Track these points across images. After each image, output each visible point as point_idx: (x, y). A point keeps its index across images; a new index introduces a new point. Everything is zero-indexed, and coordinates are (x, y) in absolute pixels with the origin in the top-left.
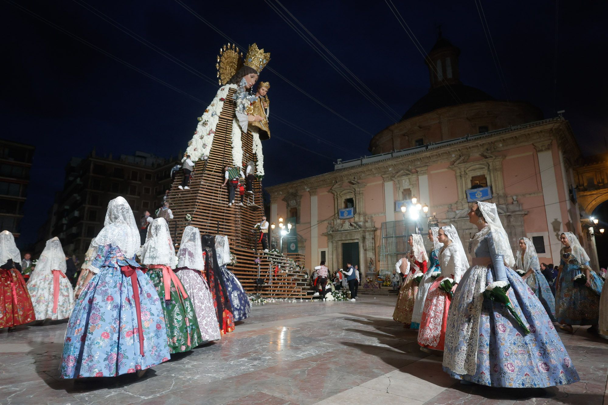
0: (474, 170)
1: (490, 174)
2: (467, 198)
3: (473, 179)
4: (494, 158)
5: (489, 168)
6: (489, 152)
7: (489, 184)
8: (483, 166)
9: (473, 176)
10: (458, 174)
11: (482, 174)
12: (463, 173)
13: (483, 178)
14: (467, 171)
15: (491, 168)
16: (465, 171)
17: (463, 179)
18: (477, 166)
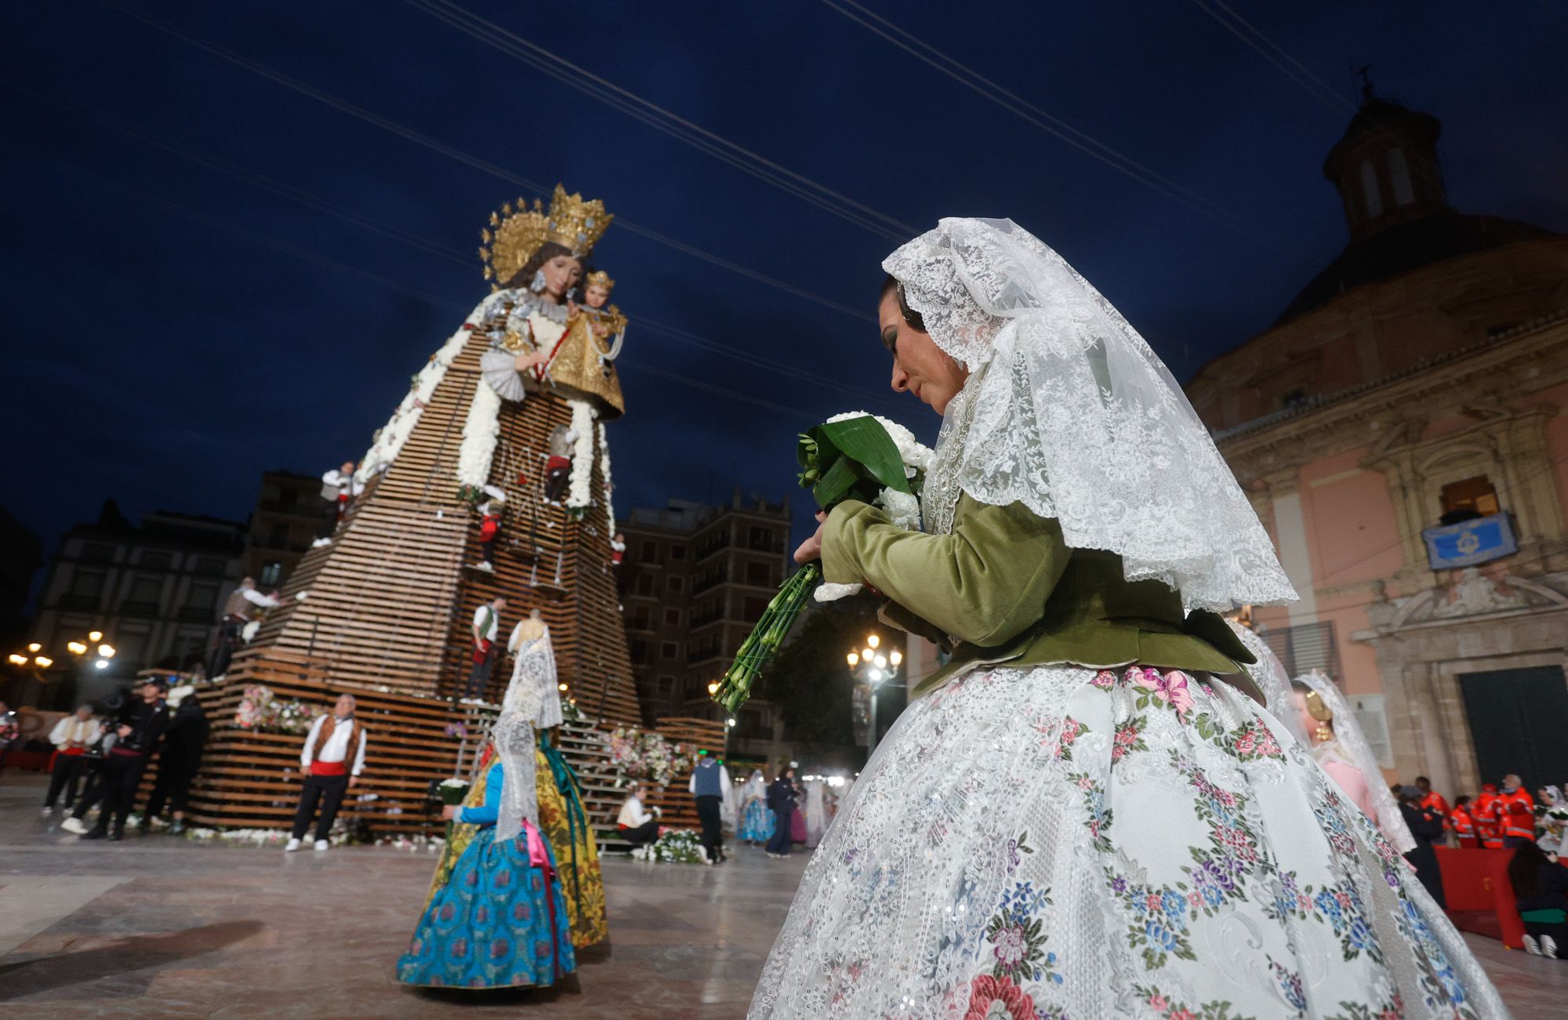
0: (1444, 463)
1: (1504, 472)
2: (1429, 556)
3: (1449, 493)
4: (1508, 415)
5: (1495, 453)
6: (1492, 398)
7: (1504, 504)
8: (1476, 449)
9: (1447, 482)
10: (1395, 482)
11: (1477, 474)
12: (1408, 477)
13: (1481, 485)
14: (1421, 469)
15: (1502, 452)
16: (1414, 471)
17: (1412, 496)
18: (1456, 449)
